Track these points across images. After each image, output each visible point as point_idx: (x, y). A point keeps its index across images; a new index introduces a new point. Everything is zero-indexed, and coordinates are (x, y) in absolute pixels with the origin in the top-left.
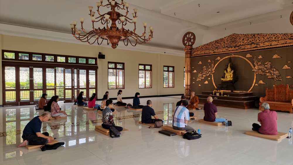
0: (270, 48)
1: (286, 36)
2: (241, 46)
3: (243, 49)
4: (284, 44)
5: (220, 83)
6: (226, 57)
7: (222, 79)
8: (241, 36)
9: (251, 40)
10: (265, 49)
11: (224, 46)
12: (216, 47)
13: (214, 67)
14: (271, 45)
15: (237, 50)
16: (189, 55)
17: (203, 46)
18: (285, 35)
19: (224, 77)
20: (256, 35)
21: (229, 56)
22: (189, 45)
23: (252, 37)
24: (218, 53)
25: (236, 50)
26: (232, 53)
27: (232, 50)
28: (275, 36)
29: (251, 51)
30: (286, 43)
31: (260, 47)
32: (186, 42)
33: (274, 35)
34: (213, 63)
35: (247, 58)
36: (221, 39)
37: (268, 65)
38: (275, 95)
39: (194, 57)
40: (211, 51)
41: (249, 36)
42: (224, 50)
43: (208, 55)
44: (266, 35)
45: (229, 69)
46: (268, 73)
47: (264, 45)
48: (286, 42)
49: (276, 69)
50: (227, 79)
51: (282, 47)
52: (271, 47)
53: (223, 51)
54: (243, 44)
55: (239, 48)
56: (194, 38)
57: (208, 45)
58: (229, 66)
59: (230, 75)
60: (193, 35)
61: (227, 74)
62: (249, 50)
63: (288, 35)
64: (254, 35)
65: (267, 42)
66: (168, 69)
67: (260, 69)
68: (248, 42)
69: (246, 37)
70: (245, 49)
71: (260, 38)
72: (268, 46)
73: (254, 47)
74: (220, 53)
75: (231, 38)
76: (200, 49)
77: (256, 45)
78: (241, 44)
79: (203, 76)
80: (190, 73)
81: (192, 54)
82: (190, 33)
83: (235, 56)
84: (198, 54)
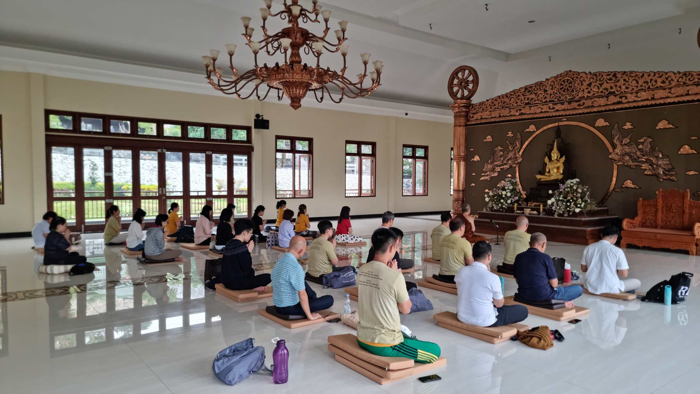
0: (652, 105)
1: (688, 78)
2: (584, 101)
3: (588, 107)
4: (682, 95)
5: (534, 186)
6: (550, 126)
7: (539, 177)
8: (584, 75)
9: (607, 86)
10: (638, 107)
11: (544, 101)
12: (527, 102)
13: (520, 149)
14: (653, 99)
15: (575, 109)
16: (462, 121)
17: (496, 100)
18: (685, 74)
19: (542, 173)
20: (619, 76)
21: (556, 124)
22: (463, 98)
23: (610, 79)
24: (530, 117)
25: (571, 109)
26: (562, 116)
27: (564, 110)
28: (664, 76)
29: (606, 111)
30: (688, 94)
31: (629, 102)
32: (455, 89)
33: (660, 74)
34: (520, 141)
35: (598, 128)
36: (537, 84)
37: (645, 144)
38: (660, 214)
39: (474, 125)
40: (513, 112)
41: (602, 76)
42: (545, 108)
43: (507, 121)
44: (643, 75)
45: (554, 153)
46: (646, 162)
47: (636, 99)
48: (688, 91)
49: (663, 156)
50: (550, 176)
51: (679, 102)
52: (653, 102)
53: (542, 112)
54: (588, 96)
55: (579, 105)
56: (476, 81)
57: (507, 96)
58: (555, 147)
59: (558, 168)
60: (473, 72)
61: (549, 166)
62: (603, 109)
63: (692, 76)
64: (615, 75)
65: (645, 92)
66: (414, 152)
67: (627, 154)
68: (601, 90)
69: (597, 80)
70: (593, 106)
71: (628, 82)
72: (647, 100)
73: (614, 104)
74: (536, 116)
75: (560, 80)
76: (488, 106)
77: (621, 98)
78: (586, 95)
79: (494, 168)
80: (464, 161)
81: (469, 118)
82: (464, 69)
83: (569, 123)
84: (484, 118)
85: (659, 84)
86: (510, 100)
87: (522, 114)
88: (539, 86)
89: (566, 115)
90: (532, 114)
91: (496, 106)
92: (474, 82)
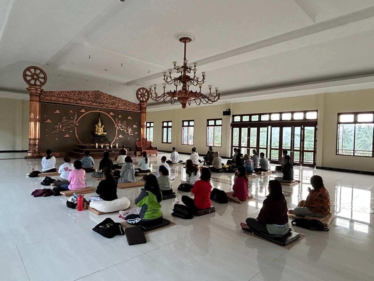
2: (105, 104)
3: (106, 107)
6: (93, 111)
8: (105, 94)
10: (122, 111)
11: (88, 100)
12: (79, 98)
15: (101, 106)
16: (37, 98)
22: (35, 84)
23: (114, 99)
26: (97, 108)
27: (97, 106)
28: (129, 103)
29: (113, 110)
31: (119, 108)
32: (29, 78)
34: (77, 115)
35: (110, 115)
36: (84, 91)
37: (125, 123)
39: (46, 102)
41: (111, 97)
42: (88, 103)
44: (123, 100)
46: (125, 129)
47: (122, 108)
49: (129, 127)
50: (100, 133)
52: (126, 110)
55: (103, 105)
57: (68, 92)
58: (100, 121)
60: (43, 73)
61: (98, 128)
64: (115, 98)
65: (124, 106)
67: (120, 126)
68: (111, 102)
69: (109, 98)
70: (108, 107)
71: (119, 101)
73: (115, 108)
74: (84, 106)
75: (96, 93)
76: (56, 94)
77: (117, 106)
78: (105, 102)
79: (61, 128)
80: (39, 122)
81: (41, 98)
82: (37, 69)
83: (100, 112)
84: (53, 100)
85: (128, 105)
86: (70, 95)
87: (76, 103)
88: (86, 93)
89: (99, 108)
90: (82, 104)
91: (61, 96)
92: (45, 78)
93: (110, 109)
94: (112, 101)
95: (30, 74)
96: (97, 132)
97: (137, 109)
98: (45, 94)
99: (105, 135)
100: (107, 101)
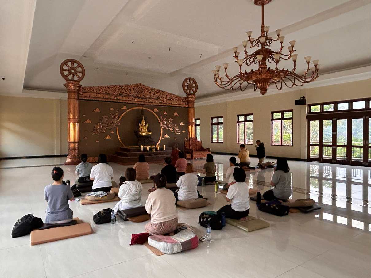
3: (150, 102)
8: (148, 88)
10: (168, 106)
11: (129, 95)
12: (120, 93)
13: (118, 119)
16: (75, 96)
17: (101, 88)
22: (73, 80)
23: (158, 93)
24: (123, 102)
25: (143, 102)
26: (140, 104)
27: (140, 102)
28: (174, 96)
29: (157, 105)
31: (164, 103)
32: (66, 73)
34: (118, 114)
35: (155, 112)
36: (126, 85)
37: (171, 121)
39: (84, 100)
40: (112, 97)
41: (155, 90)
42: (130, 99)
43: (108, 101)
44: (168, 94)
46: (171, 128)
47: (167, 103)
48: (181, 103)
49: (176, 125)
51: (179, 107)
52: (172, 105)
55: (146, 101)
57: (108, 88)
60: (81, 66)
64: (159, 91)
65: (169, 100)
67: (165, 124)
68: (154, 96)
70: (152, 102)
71: (164, 95)
73: (159, 103)
74: (126, 102)
75: (138, 87)
76: (95, 90)
77: (161, 101)
79: (102, 128)
80: (78, 123)
81: (79, 95)
82: (74, 62)
83: (144, 108)
84: (92, 97)
85: (173, 99)
86: (110, 90)
87: (117, 99)
90: (124, 100)
91: (101, 92)
92: (83, 72)
93: (154, 104)
94: (156, 95)
95: (67, 68)
96: (141, 132)
97: (184, 104)
98: (83, 89)
99: (150, 135)
100: (150, 96)
